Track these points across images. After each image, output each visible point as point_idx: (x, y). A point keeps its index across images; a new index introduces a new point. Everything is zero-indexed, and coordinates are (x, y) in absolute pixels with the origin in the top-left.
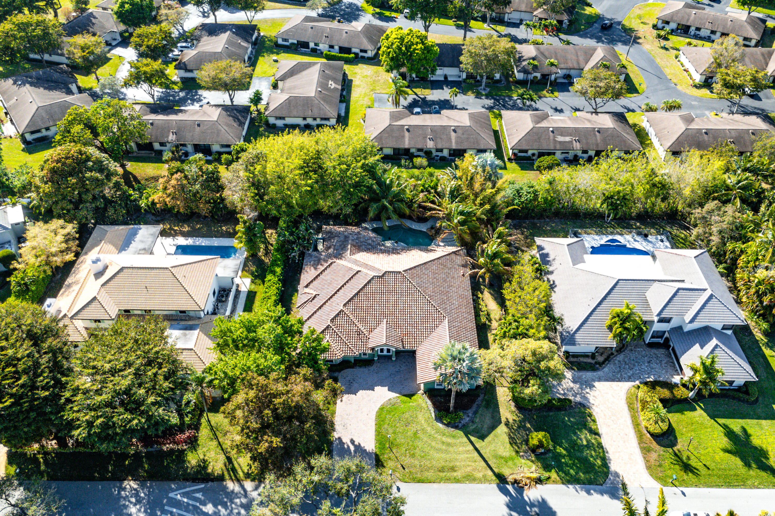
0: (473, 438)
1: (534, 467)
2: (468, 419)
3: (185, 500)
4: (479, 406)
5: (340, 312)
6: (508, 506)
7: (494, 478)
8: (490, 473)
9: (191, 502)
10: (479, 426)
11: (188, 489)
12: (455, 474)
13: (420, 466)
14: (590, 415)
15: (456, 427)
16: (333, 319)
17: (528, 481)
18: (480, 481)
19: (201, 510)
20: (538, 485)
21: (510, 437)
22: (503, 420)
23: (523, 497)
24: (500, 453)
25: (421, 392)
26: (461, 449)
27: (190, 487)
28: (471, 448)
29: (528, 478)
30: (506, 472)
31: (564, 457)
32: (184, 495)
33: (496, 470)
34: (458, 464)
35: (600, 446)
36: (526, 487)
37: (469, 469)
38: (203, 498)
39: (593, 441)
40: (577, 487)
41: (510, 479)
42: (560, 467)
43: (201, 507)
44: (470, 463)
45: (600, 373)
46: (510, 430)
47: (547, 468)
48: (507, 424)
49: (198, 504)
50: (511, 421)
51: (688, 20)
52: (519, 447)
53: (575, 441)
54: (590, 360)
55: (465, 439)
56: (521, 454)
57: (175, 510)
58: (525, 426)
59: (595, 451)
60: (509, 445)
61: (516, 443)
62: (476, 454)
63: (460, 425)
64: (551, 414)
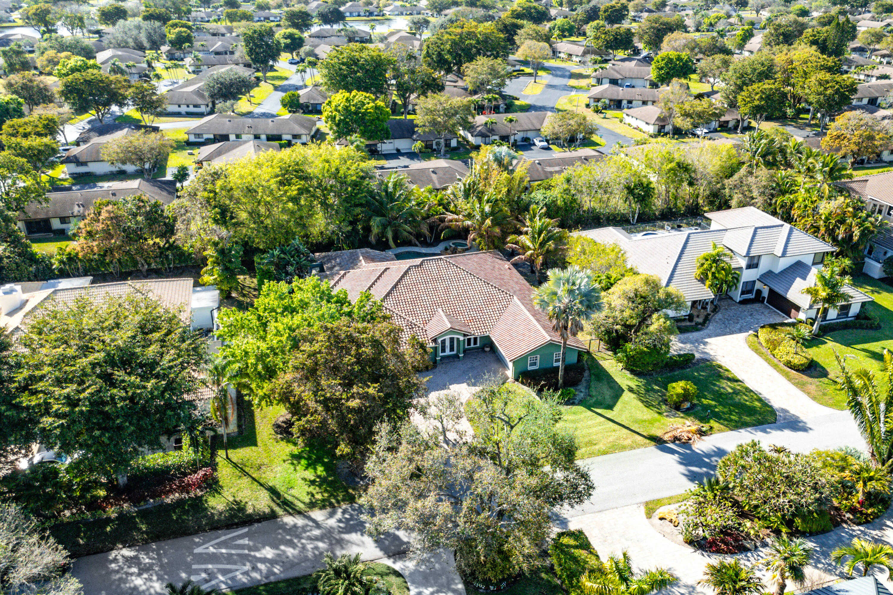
0: (599, 411)
1: (688, 423)
2: (582, 395)
3: (224, 551)
4: (589, 381)
6: (681, 463)
7: (648, 441)
8: (640, 438)
9: (233, 552)
10: (600, 398)
11: (223, 538)
12: (597, 447)
14: (720, 367)
15: (573, 404)
17: (690, 436)
18: (632, 448)
19: (255, 557)
20: (703, 438)
21: (643, 402)
22: (624, 387)
23: (693, 451)
24: (640, 418)
25: (511, 380)
26: (590, 423)
27: (225, 535)
28: (602, 419)
29: (689, 432)
30: (658, 433)
31: (715, 406)
32: (219, 545)
33: (645, 434)
34: (594, 437)
35: (749, 390)
36: (691, 441)
37: (611, 439)
38: (251, 543)
39: (738, 388)
40: (749, 429)
41: (666, 437)
42: (718, 417)
43: (252, 553)
44: (609, 434)
45: (705, 332)
46: (638, 394)
47: (703, 419)
48: (631, 390)
49: (246, 552)
50: (634, 387)
51: (618, 95)
52: (658, 409)
53: (717, 391)
54: (688, 324)
55: (590, 413)
56: (665, 414)
57: (210, 566)
58: (653, 390)
59: (746, 395)
60: (645, 409)
61: (653, 406)
62: (611, 424)
63: (576, 402)
64: (676, 373)
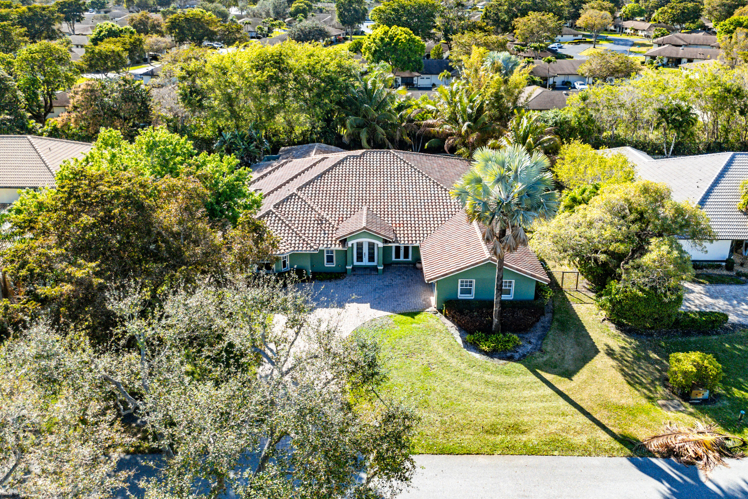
0: (548, 376)
1: (701, 426)
2: (530, 347)
4: (546, 329)
7: (618, 445)
8: (605, 436)
10: (556, 356)
12: (524, 438)
13: (443, 423)
15: (510, 359)
17: (700, 452)
18: (586, 453)
20: (726, 460)
21: (625, 375)
22: (600, 346)
23: (700, 482)
24: (615, 401)
25: (433, 308)
26: (526, 393)
28: (549, 391)
29: (698, 443)
30: (639, 433)
33: (615, 430)
34: (526, 419)
36: (701, 464)
37: (552, 428)
41: (654, 446)
44: (552, 418)
46: (621, 362)
47: (731, 425)
48: (610, 353)
50: (617, 349)
52: (650, 391)
54: (725, 272)
55: (532, 377)
56: (660, 402)
58: (648, 358)
60: (627, 387)
61: (641, 384)
62: (562, 402)
63: (517, 356)
64: (693, 339)
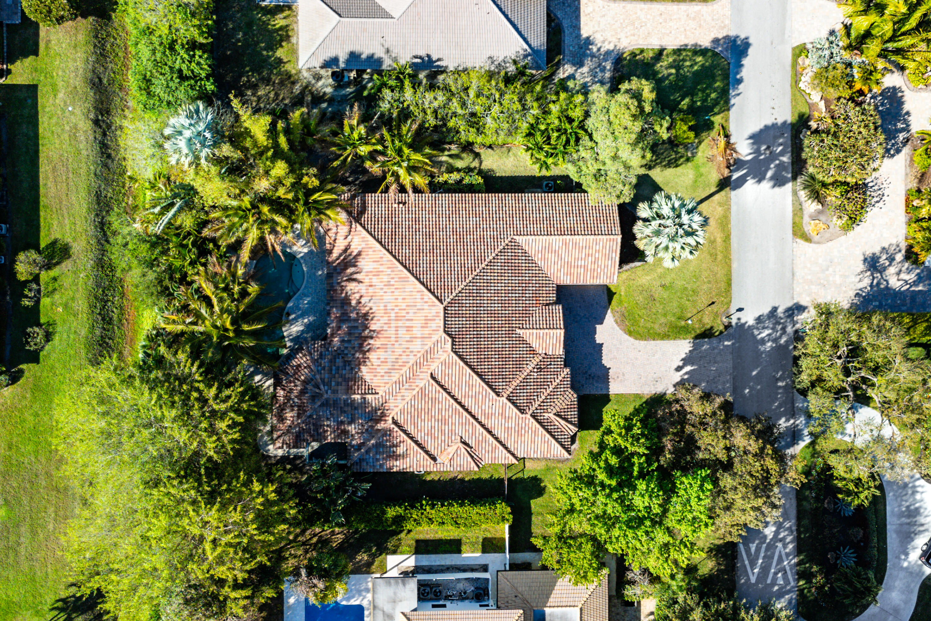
1: (710, 142)
3: (760, 561)
5: (510, 400)
6: (759, 181)
7: (723, 193)
8: (717, 197)
9: (762, 554)
11: (747, 562)
12: (719, 240)
13: (709, 282)
14: (633, 54)
16: (520, 410)
17: (729, 152)
18: (728, 210)
19: (771, 540)
21: (669, 165)
23: (747, 162)
24: (690, 182)
27: (743, 561)
29: (724, 151)
30: (714, 177)
31: (693, 102)
32: (753, 564)
33: (714, 189)
35: (678, 52)
36: (734, 155)
38: (757, 542)
39: (671, 60)
40: (732, 93)
41: (724, 173)
42: (708, 109)
43: (768, 541)
45: (565, 24)
46: (657, 164)
47: (709, 126)
49: (764, 545)
52: (681, 157)
53: (671, 83)
56: (689, 154)
57: (773, 571)
59: (684, 60)
60: (679, 169)
61: (676, 160)
